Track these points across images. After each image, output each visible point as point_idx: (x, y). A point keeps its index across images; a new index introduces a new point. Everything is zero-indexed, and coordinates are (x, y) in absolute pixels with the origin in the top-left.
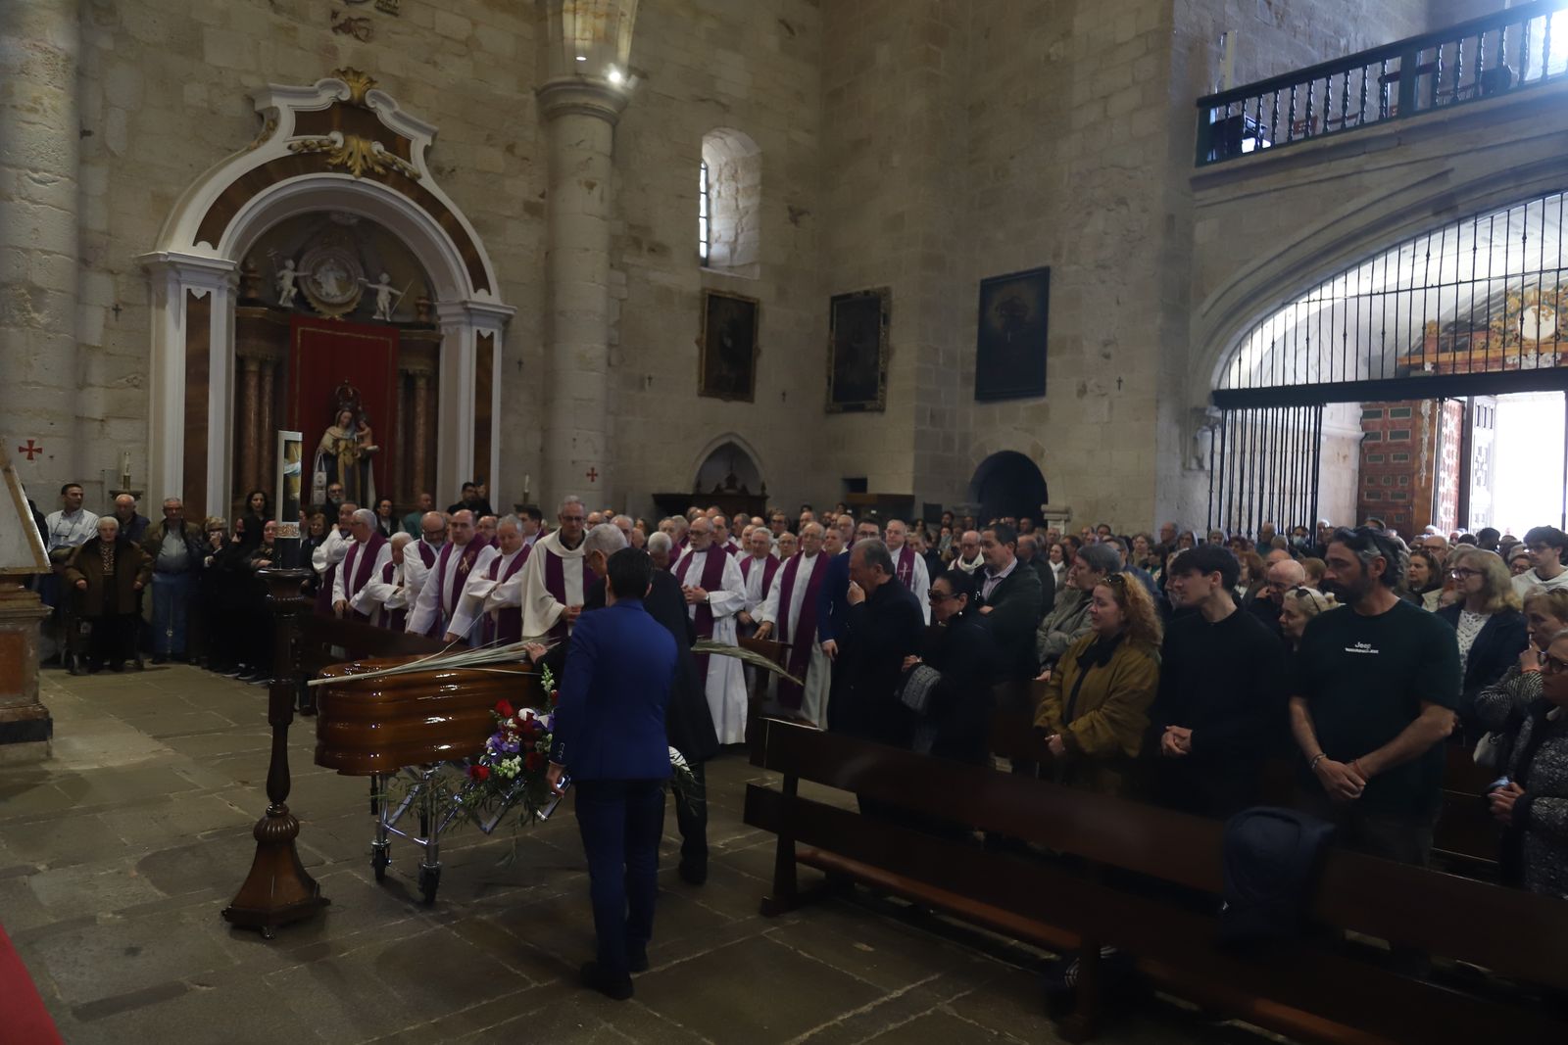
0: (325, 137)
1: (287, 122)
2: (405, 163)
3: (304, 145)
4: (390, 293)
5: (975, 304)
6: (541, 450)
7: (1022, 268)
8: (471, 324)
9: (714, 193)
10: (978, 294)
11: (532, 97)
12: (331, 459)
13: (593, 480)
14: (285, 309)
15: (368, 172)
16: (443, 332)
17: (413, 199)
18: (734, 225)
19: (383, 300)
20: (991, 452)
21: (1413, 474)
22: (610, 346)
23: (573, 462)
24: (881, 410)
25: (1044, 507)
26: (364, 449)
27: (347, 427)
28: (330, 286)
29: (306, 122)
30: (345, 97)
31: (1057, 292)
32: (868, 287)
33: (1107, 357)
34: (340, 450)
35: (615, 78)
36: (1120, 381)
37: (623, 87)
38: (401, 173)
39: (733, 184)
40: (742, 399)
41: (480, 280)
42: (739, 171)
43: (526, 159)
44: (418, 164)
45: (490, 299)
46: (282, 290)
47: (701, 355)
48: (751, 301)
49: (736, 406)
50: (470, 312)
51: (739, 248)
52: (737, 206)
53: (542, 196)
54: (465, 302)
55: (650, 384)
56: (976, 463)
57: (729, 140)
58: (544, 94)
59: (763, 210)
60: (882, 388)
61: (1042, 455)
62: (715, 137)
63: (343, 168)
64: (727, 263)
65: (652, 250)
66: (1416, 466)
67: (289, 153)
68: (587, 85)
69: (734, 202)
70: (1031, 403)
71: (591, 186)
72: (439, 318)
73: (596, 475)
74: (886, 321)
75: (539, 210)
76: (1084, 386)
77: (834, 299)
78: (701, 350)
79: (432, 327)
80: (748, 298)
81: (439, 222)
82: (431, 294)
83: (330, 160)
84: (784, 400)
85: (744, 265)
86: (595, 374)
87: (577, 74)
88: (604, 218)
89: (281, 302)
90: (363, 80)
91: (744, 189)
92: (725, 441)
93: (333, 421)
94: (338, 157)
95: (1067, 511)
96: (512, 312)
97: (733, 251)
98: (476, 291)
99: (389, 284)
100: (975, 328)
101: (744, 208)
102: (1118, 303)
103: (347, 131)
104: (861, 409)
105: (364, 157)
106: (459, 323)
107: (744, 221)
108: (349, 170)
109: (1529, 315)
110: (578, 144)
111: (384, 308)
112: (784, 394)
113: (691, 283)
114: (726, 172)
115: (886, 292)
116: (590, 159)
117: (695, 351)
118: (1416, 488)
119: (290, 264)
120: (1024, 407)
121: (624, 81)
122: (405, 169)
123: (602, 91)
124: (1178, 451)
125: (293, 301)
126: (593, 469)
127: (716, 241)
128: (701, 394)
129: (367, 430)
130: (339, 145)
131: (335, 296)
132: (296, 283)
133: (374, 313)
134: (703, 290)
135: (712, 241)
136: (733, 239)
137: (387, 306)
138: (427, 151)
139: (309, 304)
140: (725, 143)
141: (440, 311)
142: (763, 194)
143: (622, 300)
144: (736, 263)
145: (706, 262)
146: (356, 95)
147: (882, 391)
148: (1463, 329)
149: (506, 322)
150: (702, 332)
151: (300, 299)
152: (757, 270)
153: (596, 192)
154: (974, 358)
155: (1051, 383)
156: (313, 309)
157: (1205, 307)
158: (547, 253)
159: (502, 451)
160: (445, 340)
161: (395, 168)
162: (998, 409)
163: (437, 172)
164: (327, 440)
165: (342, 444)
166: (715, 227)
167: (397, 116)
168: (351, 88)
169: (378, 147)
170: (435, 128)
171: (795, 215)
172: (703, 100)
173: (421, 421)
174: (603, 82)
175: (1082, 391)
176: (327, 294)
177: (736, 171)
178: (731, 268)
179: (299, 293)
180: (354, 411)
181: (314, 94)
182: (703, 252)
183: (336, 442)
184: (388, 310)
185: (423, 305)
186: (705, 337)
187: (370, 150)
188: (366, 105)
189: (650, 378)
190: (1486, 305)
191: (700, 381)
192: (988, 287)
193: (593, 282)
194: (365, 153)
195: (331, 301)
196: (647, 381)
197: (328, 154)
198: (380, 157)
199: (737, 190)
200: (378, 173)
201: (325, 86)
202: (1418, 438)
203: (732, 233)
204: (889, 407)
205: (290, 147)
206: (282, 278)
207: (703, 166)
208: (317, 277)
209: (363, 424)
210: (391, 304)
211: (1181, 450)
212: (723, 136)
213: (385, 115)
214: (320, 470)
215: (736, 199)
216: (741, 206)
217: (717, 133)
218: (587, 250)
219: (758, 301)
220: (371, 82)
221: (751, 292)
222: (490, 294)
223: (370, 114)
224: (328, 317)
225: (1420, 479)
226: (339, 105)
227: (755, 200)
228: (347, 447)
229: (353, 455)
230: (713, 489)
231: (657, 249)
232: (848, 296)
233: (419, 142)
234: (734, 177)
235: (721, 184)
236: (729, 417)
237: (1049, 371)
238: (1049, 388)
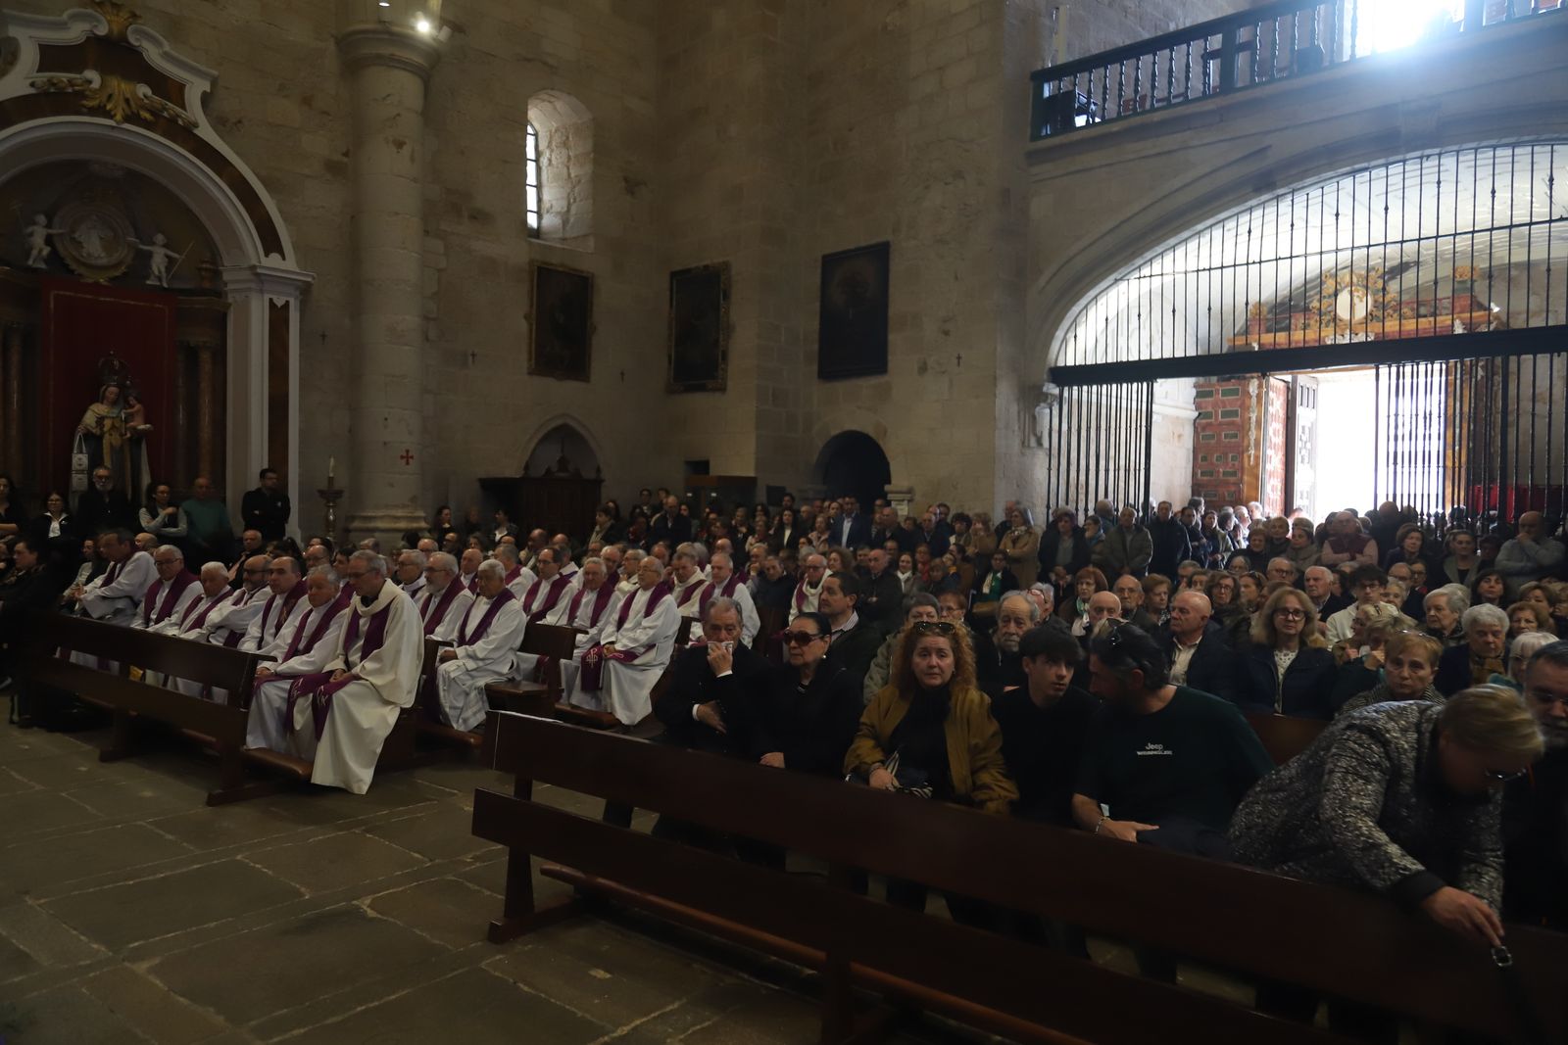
0: (78, 76)
1: (29, 56)
2: (179, 110)
3: (51, 83)
4: (167, 256)
5: (817, 279)
6: (350, 431)
7: (863, 244)
8: (262, 292)
9: (544, 161)
10: (819, 271)
11: (331, 46)
12: (93, 440)
13: (408, 463)
14: (36, 270)
15: (132, 118)
16: (230, 300)
17: (190, 151)
18: (565, 195)
19: (158, 263)
20: (835, 432)
21: (1243, 453)
22: (426, 318)
23: (385, 443)
24: (722, 389)
25: (887, 488)
26: (134, 428)
27: (114, 404)
28: (93, 246)
29: (52, 57)
30: (102, 30)
31: (897, 267)
32: (707, 262)
33: (946, 333)
34: (105, 429)
35: (424, 27)
36: (959, 358)
37: (434, 40)
38: (173, 120)
39: (564, 151)
40: (577, 379)
41: (271, 243)
42: (571, 139)
43: (327, 113)
44: (194, 111)
45: (286, 264)
46: (31, 249)
47: (531, 331)
48: (584, 275)
49: (571, 387)
50: (260, 278)
51: (572, 220)
52: (569, 175)
53: (346, 154)
54: (254, 267)
55: (473, 362)
56: (820, 444)
57: (559, 105)
58: (347, 43)
59: (596, 179)
60: (723, 366)
61: (885, 432)
62: (544, 101)
63: (100, 111)
64: (560, 235)
65: (473, 217)
66: (1245, 443)
67: (32, 91)
68: (392, 34)
69: (565, 169)
70: (874, 381)
71: (400, 145)
72: (226, 284)
73: (412, 457)
74: (726, 296)
75: (342, 169)
76: (925, 363)
77: (674, 275)
78: (531, 325)
79: (219, 294)
80: (582, 272)
81: (220, 176)
82: (215, 258)
83: (85, 102)
84: (623, 379)
85: (578, 237)
86: (407, 348)
87: (381, 22)
88: (415, 180)
89: (30, 262)
90: (124, 14)
91: (576, 156)
92: (559, 422)
93: (97, 398)
94: (93, 99)
95: (910, 491)
96: (309, 279)
97: (565, 222)
98: (267, 255)
99: (165, 246)
100: (818, 304)
101: (576, 176)
102: (956, 278)
103: (104, 71)
104: (702, 388)
105: (127, 101)
106: (250, 289)
107: (577, 190)
108: (109, 115)
109: (1344, 298)
110: (384, 99)
111: (160, 272)
112: (622, 374)
113: (518, 254)
114: (557, 139)
115: (726, 266)
116: (398, 115)
117: (524, 326)
118: (1246, 465)
119: (42, 219)
120: (866, 385)
121: (435, 32)
122: (178, 116)
123: (408, 41)
124: (1016, 428)
125: (46, 261)
126: (407, 451)
127: (548, 212)
128: (530, 374)
129: (138, 407)
130: (96, 84)
131: (99, 257)
132: (49, 240)
133: (147, 277)
134: (531, 262)
135: (544, 211)
136: (565, 209)
137: (163, 270)
138: (206, 99)
139: (66, 266)
140: (555, 108)
141: (226, 277)
142: (596, 162)
143: (440, 270)
144: (568, 235)
145: (537, 233)
146: (116, 30)
147: (723, 369)
148: (1286, 309)
149: (305, 291)
150: (531, 306)
151: (55, 257)
152: (591, 242)
153: (406, 150)
154: (816, 336)
155: (894, 360)
156: (72, 272)
157: (1042, 281)
158: (353, 217)
159: (302, 433)
160: (232, 308)
161: (165, 114)
162: (841, 387)
163: (219, 123)
164: (89, 418)
165: (108, 423)
166: (546, 197)
167: (166, 56)
168: (109, 22)
169: (143, 90)
170: (215, 73)
171: (631, 186)
172: (529, 60)
173: (206, 401)
174: (410, 32)
175: (923, 369)
176: (89, 255)
177: (568, 138)
178: (564, 239)
179: (54, 252)
180: (121, 386)
181: (62, 26)
182: (532, 220)
183: (100, 420)
184: (164, 275)
185: (206, 270)
186: (534, 312)
187: (134, 94)
188: (129, 43)
189: (473, 355)
190: (1303, 288)
191: (530, 360)
192: (830, 262)
193: (404, 248)
194: (128, 96)
195: (93, 262)
196: (471, 358)
197: (81, 95)
198: (146, 101)
199: (569, 158)
200: (146, 119)
201: (75, 17)
202: (1247, 415)
203: (564, 203)
204: (730, 384)
205: (32, 85)
206: (31, 235)
207: (530, 130)
208: (76, 235)
209: (132, 401)
210: (168, 269)
211: (1019, 428)
212: (552, 99)
213: (153, 55)
214: (81, 452)
215: (568, 169)
216: (573, 175)
217: (546, 97)
218: (397, 214)
219: (593, 275)
220: (134, 16)
221: (585, 266)
222: (284, 259)
223: (136, 54)
224: (90, 281)
225: (1249, 457)
226: (93, 40)
227: (588, 168)
228: (113, 427)
229: (121, 435)
230: (543, 472)
231: (479, 217)
232: (688, 271)
233: (196, 89)
234: (565, 144)
235: (552, 151)
236: (562, 397)
237: (891, 348)
238: (890, 365)
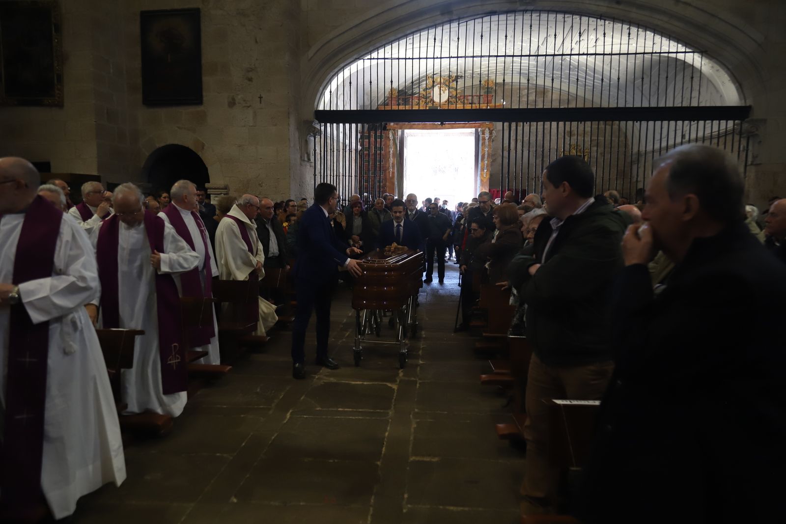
5: (136, 29)
7: (177, 6)
10: (138, 22)
20: (161, 145)
21: (386, 170)
24: (60, 105)
25: (207, 185)
31: (207, 29)
33: (250, 80)
36: (261, 98)
56: (147, 153)
60: (59, 87)
61: (203, 146)
66: (387, 166)
70: (192, 109)
74: (59, 30)
76: (233, 99)
95: (226, 188)
100: (138, 48)
102: (256, 42)
104: (38, 103)
109: (436, 89)
118: (388, 177)
120: (185, 112)
147: (59, 89)
148: (404, 94)
154: (138, 72)
155: (207, 96)
157: (311, 53)
162: (163, 113)
175: (232, 103)
190: (418, 81)
192: (148, 17)
202: (388, 151)
204: (68, 103)
225: (389, 172)
237: (205, 86)
238: (205, 99)
